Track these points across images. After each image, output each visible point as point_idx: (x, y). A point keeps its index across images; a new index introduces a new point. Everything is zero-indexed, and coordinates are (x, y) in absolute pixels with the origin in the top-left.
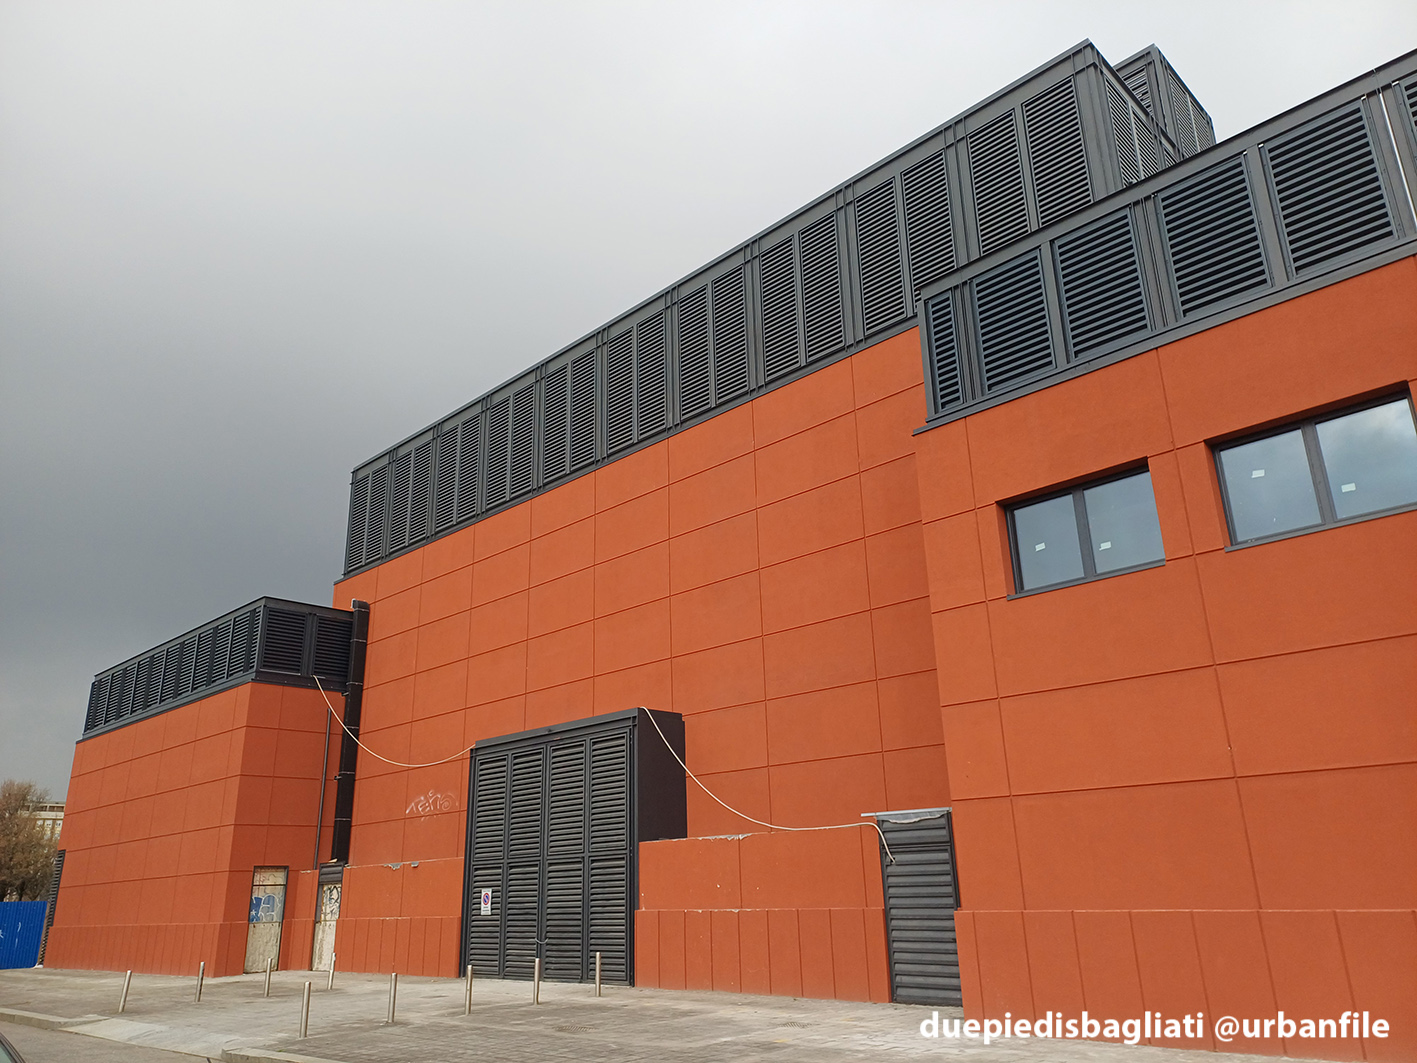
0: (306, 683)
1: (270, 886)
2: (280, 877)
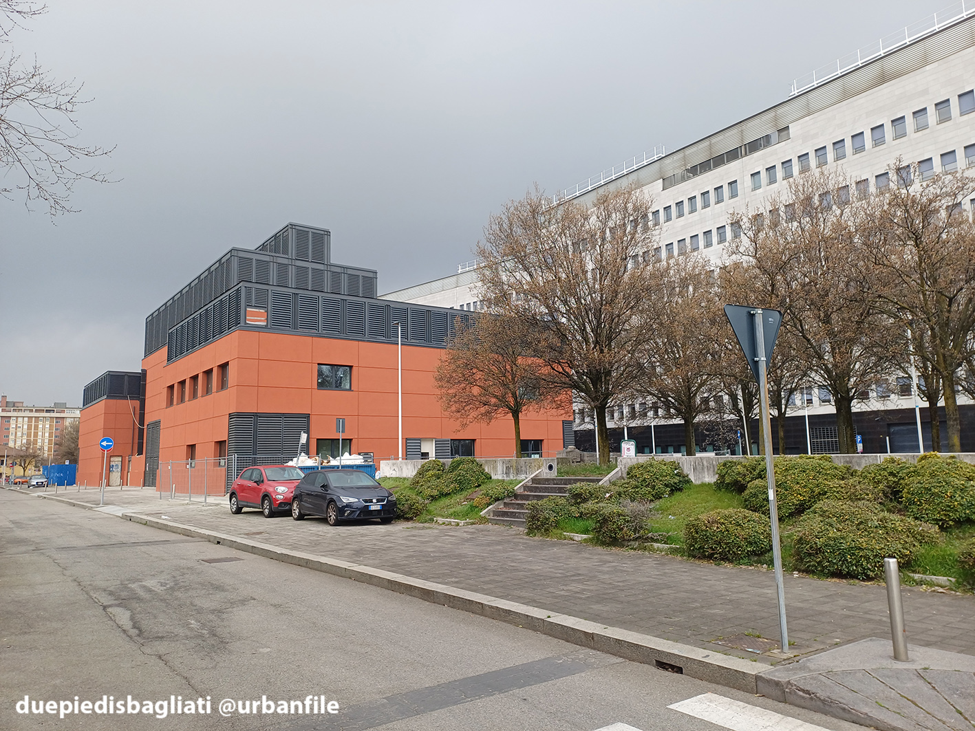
0: (125, 398)
1: (116, 461)
2: (120, 459)
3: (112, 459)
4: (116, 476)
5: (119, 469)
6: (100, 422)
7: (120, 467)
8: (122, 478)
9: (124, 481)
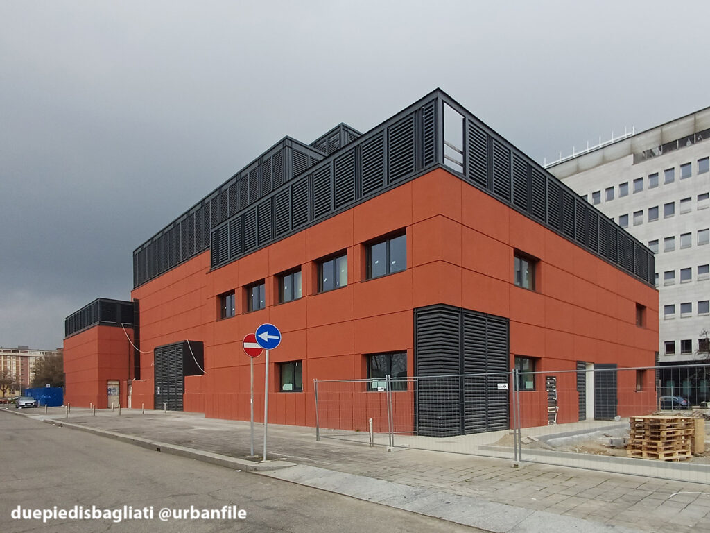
1: (113, 385)
2: (117, 383)
3: (109, 383)
4: (114, 399)
5: (117, 393)
6: (94, 348)
7: (118, 391)
8: (121, 402)
9: (123, 404)
